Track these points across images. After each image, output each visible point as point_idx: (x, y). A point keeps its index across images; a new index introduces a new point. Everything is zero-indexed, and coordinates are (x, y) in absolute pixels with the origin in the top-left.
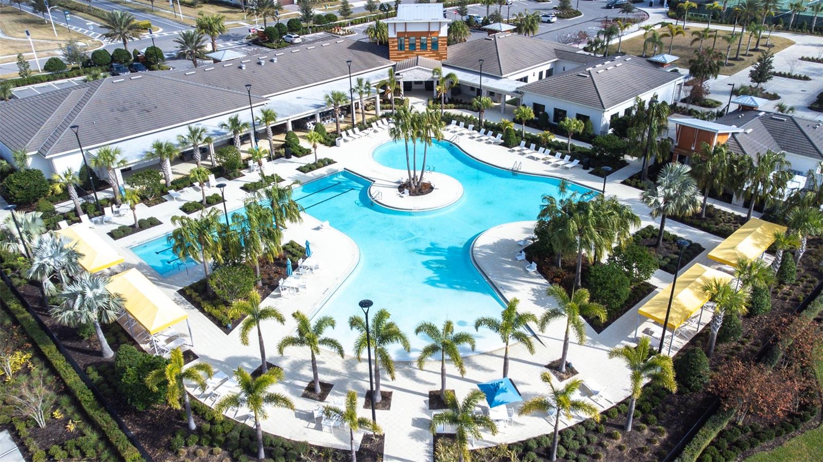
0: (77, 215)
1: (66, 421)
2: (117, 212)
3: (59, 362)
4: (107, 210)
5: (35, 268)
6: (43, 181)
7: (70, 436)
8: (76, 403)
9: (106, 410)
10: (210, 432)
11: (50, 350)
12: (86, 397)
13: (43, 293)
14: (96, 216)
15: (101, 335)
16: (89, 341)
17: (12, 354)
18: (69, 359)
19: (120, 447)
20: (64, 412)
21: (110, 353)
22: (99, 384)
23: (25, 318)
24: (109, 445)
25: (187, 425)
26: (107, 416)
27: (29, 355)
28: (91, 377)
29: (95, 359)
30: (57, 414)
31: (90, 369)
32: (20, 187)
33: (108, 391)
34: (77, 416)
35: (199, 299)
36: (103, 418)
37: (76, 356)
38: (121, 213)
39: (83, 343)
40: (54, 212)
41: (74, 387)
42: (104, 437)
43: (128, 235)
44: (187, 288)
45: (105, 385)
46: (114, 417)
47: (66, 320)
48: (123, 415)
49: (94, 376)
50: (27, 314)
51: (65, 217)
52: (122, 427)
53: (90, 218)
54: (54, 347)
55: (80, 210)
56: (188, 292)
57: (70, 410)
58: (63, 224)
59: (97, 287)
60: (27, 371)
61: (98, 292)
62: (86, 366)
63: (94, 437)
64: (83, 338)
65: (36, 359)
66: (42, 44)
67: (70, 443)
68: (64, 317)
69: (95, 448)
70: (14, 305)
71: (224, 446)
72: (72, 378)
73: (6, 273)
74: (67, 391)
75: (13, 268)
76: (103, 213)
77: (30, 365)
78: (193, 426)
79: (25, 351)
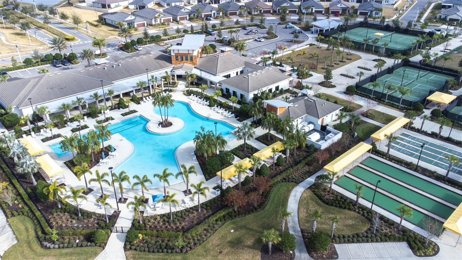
0: (30, 132)
1: (19, 204)
2: (46, 131)
3: (18, 185)
4: (42, 130)
5: (11, 153)
6: (18, 118)
7: (20, 208)
8: (22, 199)
9: (32, 201)
10: (65, 209)
11: (15, 181)
12: (26, 197)
13: (14, 162)
14: (37, 132)
15: (33, 177)
16: (29, 179)
17: (2, 183)
18: (21, 185)
19: (35, 211)
20: (18, 201)
21: (35, 183)
22: (30, 193)
23: (7, 171)
24: (32, 211)
25: (58, 207)
26: (32, 203)
27: (8, 183)
28: (28, 191)
29: (30, 185)
30: (16, 202)
31: (28, 188)
32: (8, 121)
33: (33, 195)
34: (22, 203)
35: (70, 166)
36: (30, 203)
37: (24, 184)
38: (47, 131)
39: (27, 180)
40: (21, 130)
41: (22, 193)
42: (30, 209)
43: (48, 140)
44: (67, 162)
45: (33, 194)
46: (34, 203)
47: (20, 171)
48: (37, 203)
49: (29, 190)
50: (8, 169)
51: (25, 133)
52: (37, 206)
53: (35, 133)
54: (16, 181)
55: (31, 130)
56: (67, 163)
57: (20, 201)
58: (24, 136)
59: (31, 160)
60: (7, 188)
61: (31, 162)
62: (27, 187)
63: (27, 209)
64: (27, 178)
65: (10, 185)
66: (24, 48)
67: (19, 210)
68: (20, 170)
69: (27, 212)
70: (4, 166)
71: (68, 213)
72: (22, 191)
73: (2, 154)
74: (19, 194)
75: (4, 153)
76: (40, 132)
77: (8, 187)
78: (60, 207)
79: (6, 181)
